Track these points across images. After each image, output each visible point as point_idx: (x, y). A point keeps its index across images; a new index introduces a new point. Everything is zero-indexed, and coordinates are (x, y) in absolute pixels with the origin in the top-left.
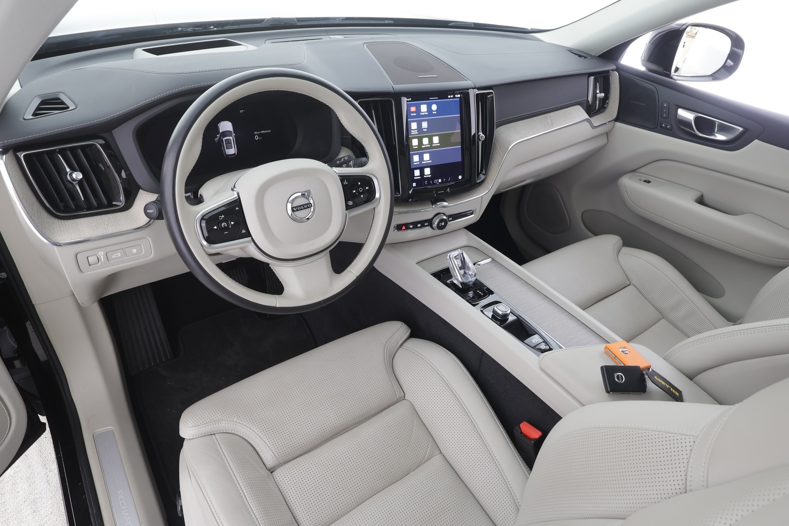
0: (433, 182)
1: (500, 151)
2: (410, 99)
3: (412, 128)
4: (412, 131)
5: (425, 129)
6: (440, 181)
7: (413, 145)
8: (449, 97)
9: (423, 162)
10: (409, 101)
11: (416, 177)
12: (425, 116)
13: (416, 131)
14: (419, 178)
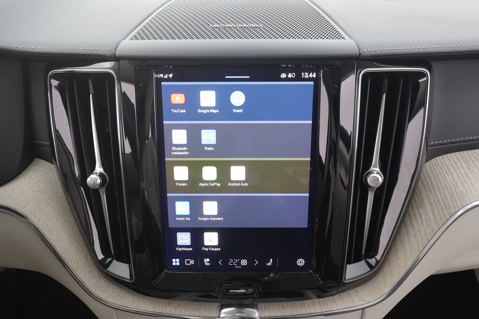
0: (225, 262)
1: (430, 214)
2: (171, 76)
3: (175, 142)
4: (174, 148)
5: (209, 146)
6: (244, 262)
7: (176, 178)
8: (283, 76)
9: (200, 219)
10: (169, 80)
11: (181, 246)
12: (210, 117)
13: (185, 148)
14: (188, 249)
